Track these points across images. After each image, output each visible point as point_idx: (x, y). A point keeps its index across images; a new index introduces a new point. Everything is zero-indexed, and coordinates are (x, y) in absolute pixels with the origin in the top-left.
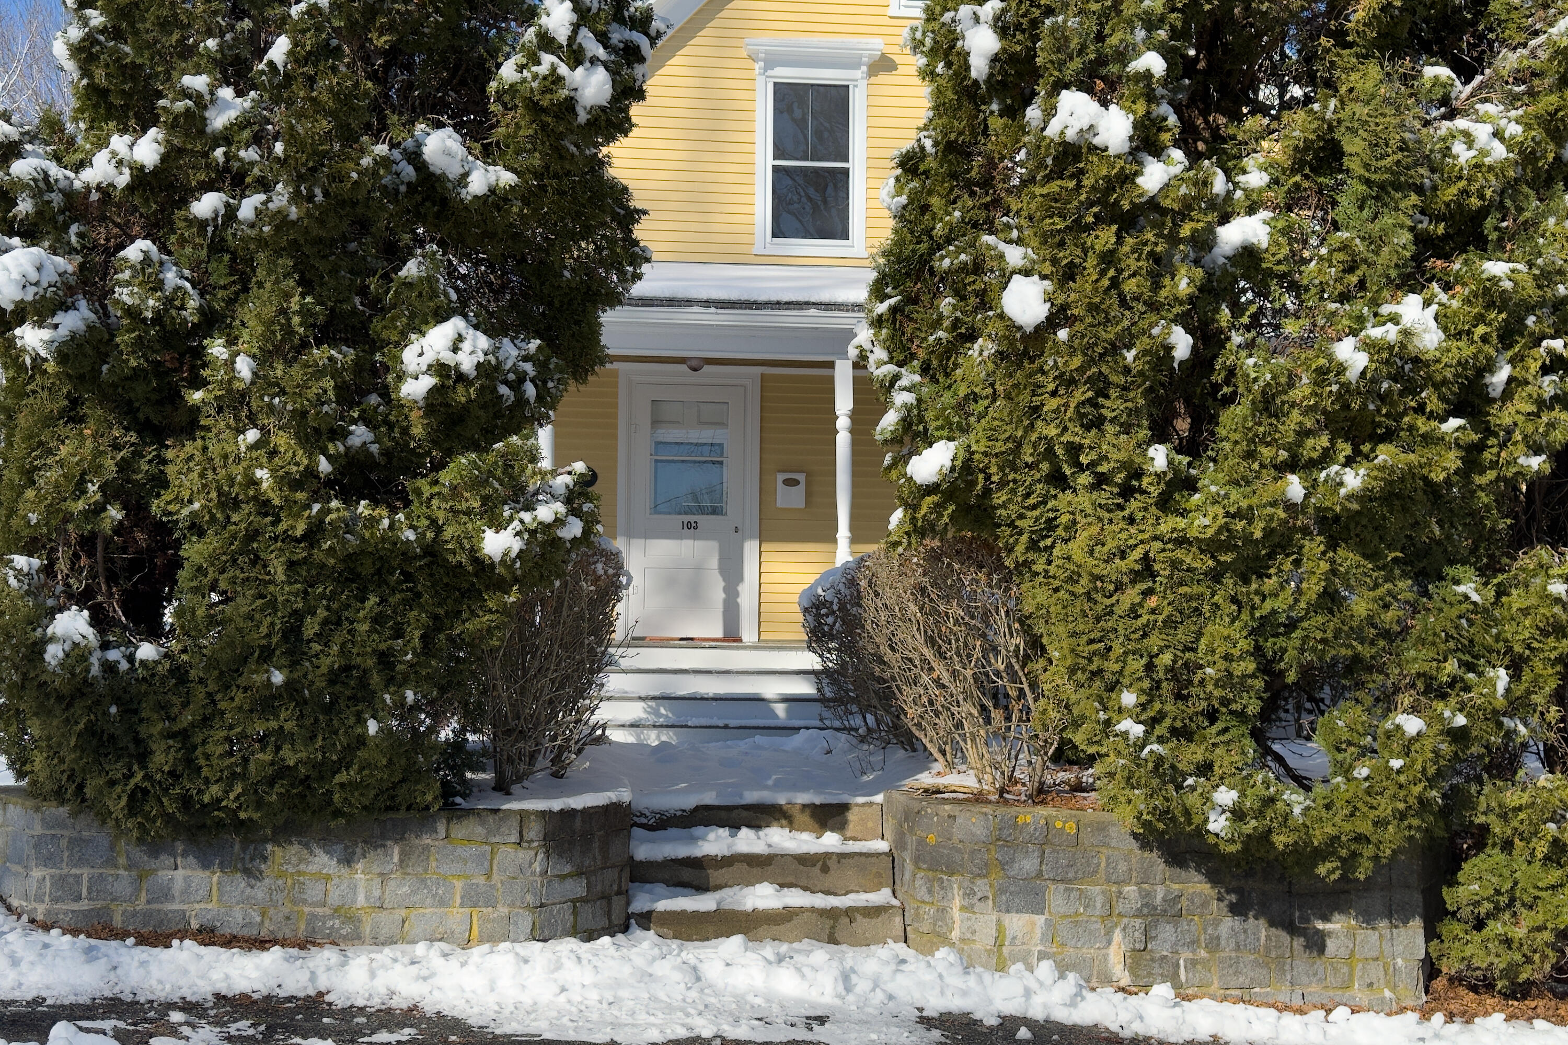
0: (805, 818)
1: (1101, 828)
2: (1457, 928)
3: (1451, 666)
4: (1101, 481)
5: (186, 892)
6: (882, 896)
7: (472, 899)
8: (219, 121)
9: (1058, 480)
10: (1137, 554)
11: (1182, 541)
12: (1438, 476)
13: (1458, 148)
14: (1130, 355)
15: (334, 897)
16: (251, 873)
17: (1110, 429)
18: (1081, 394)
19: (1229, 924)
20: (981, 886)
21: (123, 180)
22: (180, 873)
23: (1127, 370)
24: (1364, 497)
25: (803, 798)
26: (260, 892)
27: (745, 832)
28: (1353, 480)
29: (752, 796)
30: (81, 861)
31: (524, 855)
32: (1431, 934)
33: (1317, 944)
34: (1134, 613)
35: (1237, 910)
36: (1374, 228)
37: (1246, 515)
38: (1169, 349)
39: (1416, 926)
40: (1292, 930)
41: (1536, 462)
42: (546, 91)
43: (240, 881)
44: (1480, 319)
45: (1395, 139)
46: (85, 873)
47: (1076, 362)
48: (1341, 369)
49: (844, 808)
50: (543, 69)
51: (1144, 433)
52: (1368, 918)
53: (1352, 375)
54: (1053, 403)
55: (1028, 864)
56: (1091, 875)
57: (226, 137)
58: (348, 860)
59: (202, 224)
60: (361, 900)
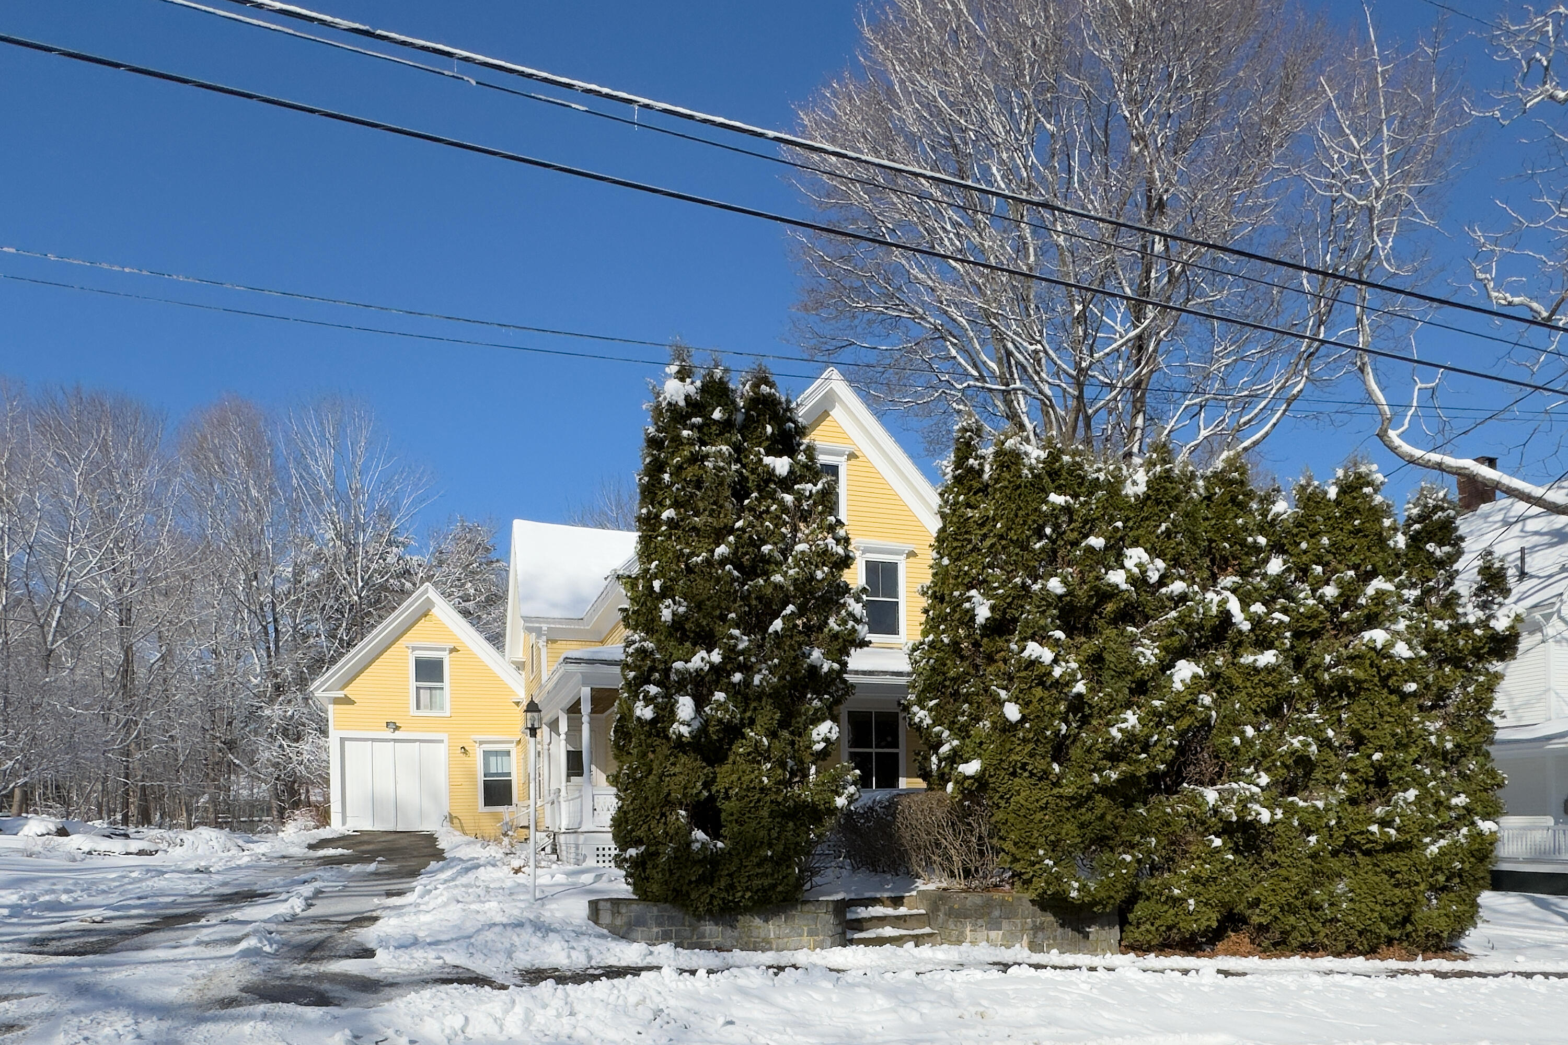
0: (888, 902)
1: (1020, 899)
2: (1132, 928)
3: (1138, 837)
4: (1032, 774)
5: (710, 934)
6: (927, 930)
7: (811, 933)
8: (741, 646)
9: (1014, 774)
10: (1044, 801)
11: (1061, 797)
12: (1139, 774)
13: (1141, 659)
14: (1048, 733)
15: (762, 935)
16: (733, 927)
17: (1038, 757)
18: (1031, 746)
19: (1060, 930)
20: (980, 922)
21: (707, 668)
22: (708, 928)
23: (1046, 738)
24: (1118, 781)
25: (886, 895)
26: (736, 934)
27: (870, 908)
28: (1114, 776)
29: (867, 895)
30: (673, 925)
31: (827, 917)
32: (1122, 931)
33: (1086, 936)
34: (1040, 822)
35: (1062, 926)
36: (1116, 686)
37: (1082, 787)
38: (1060, 730)
39: (1117, 927)
40: (1079, 932)
41: (1162, 767)
42: (850, 634)
43: (729, 931)
44: (1151, 720)
45: (1125, 657)
46: (674, 929)
47: (1031, 735)
48: (1114, 738)
49: (903, 897)
50: (849, 627)
51: (1049, 759)
52: (1102, 927)
53: (1116, 741)
54: (1020, 748)
55: (996, 913)
56: (1016, 916)
57: (742, 652)
58: (766, 921)
59: (734, 685)
60: (772, 935)
